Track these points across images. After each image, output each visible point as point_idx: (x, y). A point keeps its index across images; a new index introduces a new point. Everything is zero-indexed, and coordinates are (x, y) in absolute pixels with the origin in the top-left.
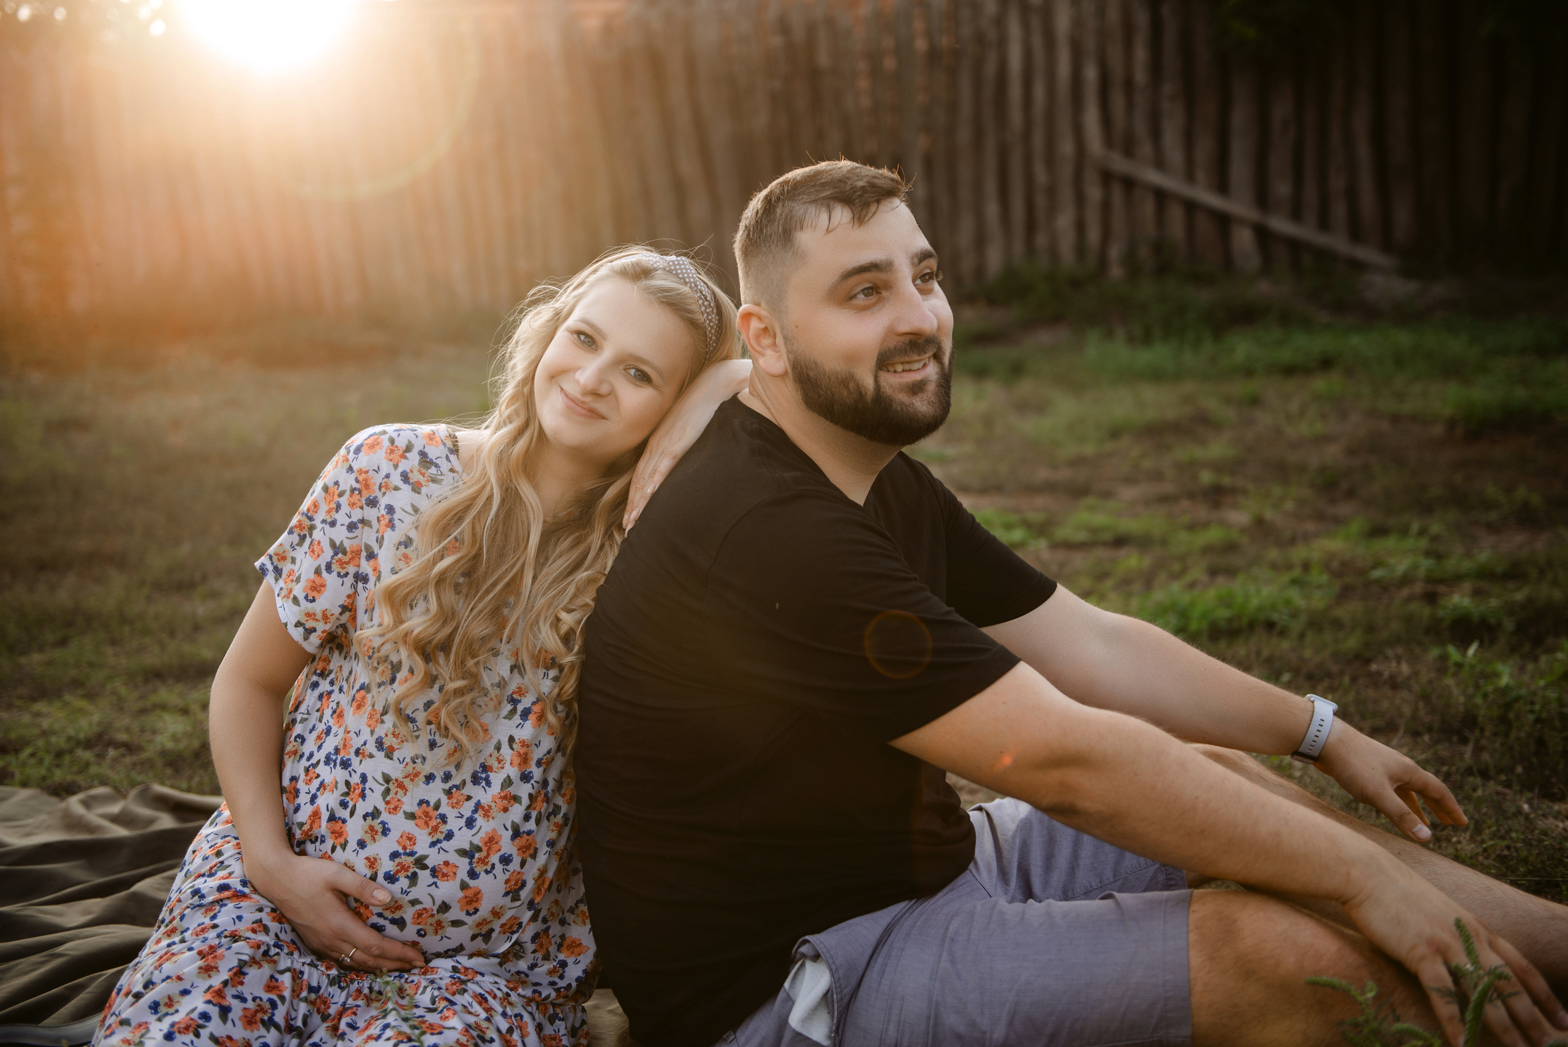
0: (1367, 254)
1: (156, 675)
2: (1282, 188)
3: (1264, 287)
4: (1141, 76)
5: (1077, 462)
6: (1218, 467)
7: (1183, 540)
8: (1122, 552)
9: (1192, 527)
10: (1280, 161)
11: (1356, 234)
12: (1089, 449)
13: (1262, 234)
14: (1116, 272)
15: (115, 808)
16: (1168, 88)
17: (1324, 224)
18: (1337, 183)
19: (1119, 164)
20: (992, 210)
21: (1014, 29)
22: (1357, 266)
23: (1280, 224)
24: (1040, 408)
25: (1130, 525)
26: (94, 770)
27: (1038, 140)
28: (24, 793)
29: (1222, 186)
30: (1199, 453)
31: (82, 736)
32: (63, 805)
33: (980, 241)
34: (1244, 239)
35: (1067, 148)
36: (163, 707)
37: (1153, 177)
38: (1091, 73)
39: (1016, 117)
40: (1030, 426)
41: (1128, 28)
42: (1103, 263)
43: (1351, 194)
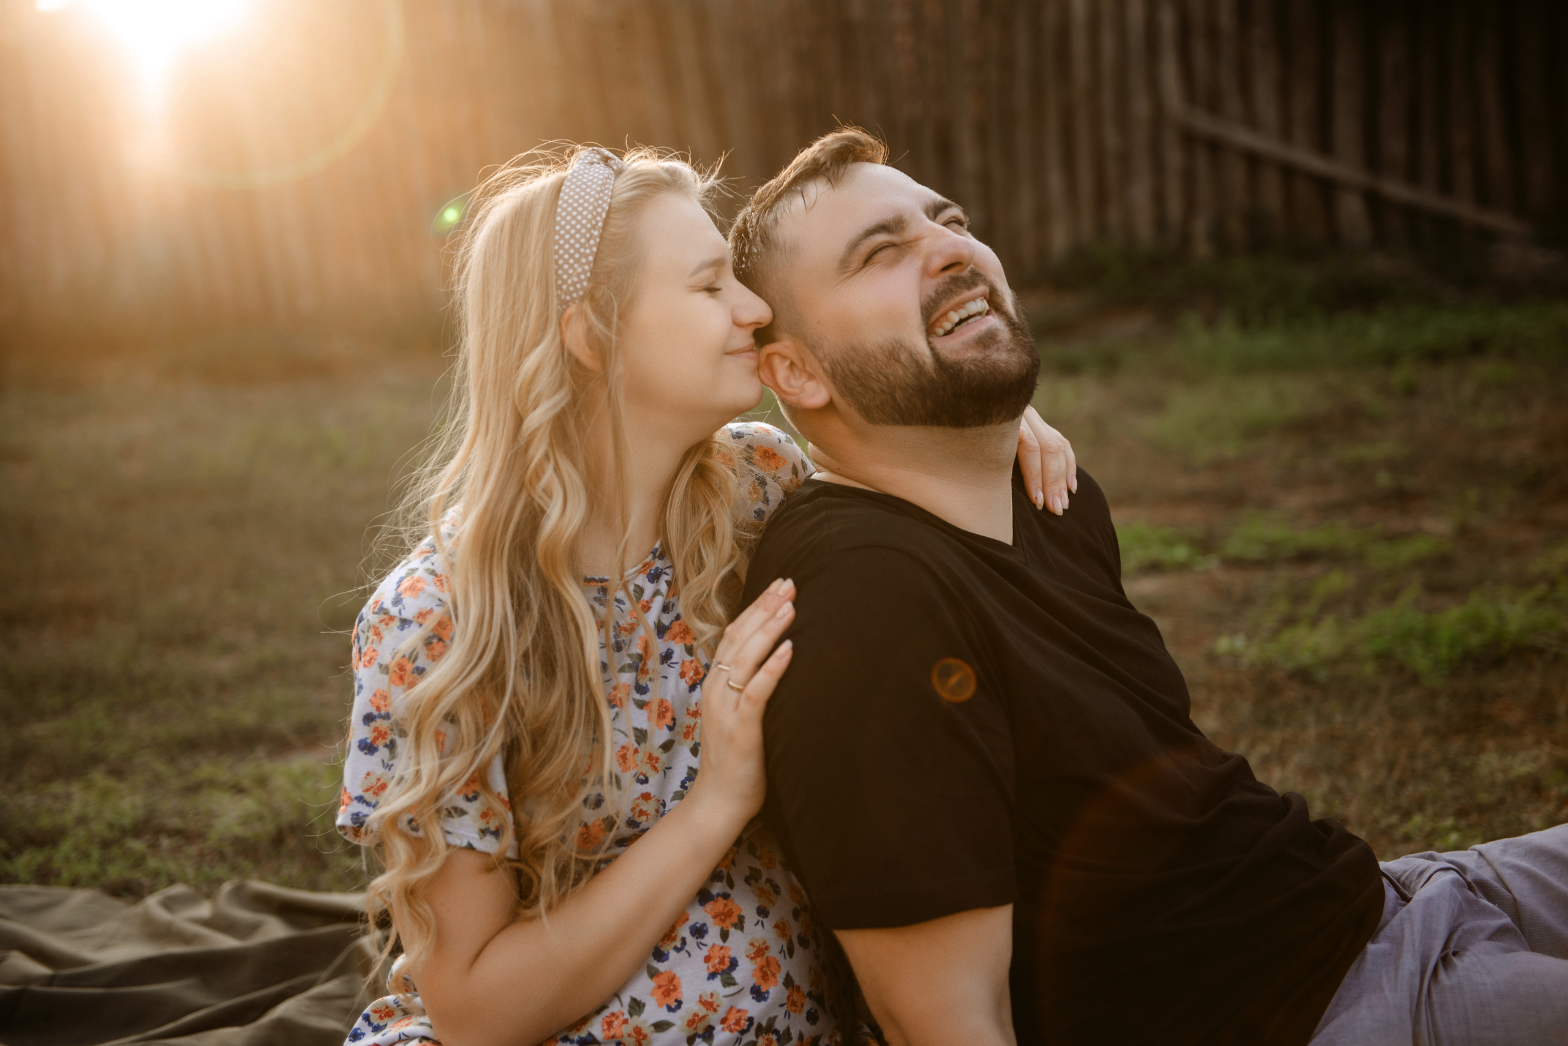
0: (1499, 220)
1: (192, 745)
2: (1395, 147)
3: (1380, 264)
4: (1226, 20)
5: (1219, 466)
6: (1393, 465)
7: (1382, 556)
8: (1314, 570)
9: (1392, 538)
11: (1483, 197)
12: (1230, 450)
13: (1374, 201)
14: (1202, 248)
15: (204, 910)
17: (1446, 186)
19: (1203, 123)
20: (1055, 182)
22: (1487, 236)
23: (1395, 189)
24: (1156, 405)
25: (1310, 537)
26: (152, 863)
27: (1108, 97)
28: (80, 896)
29: (1324, 144)
30: (1362, 451)
31: (127, 821)
32: (139, 909)
33: (1042, 217)
34: (1351, 208)
35: (1141, 106)
36: (212, 783)
37: (1242, 137)
38: (1168, 18)
39: (1081, 72)
40: (1150, 426)
42: (1186, 239)
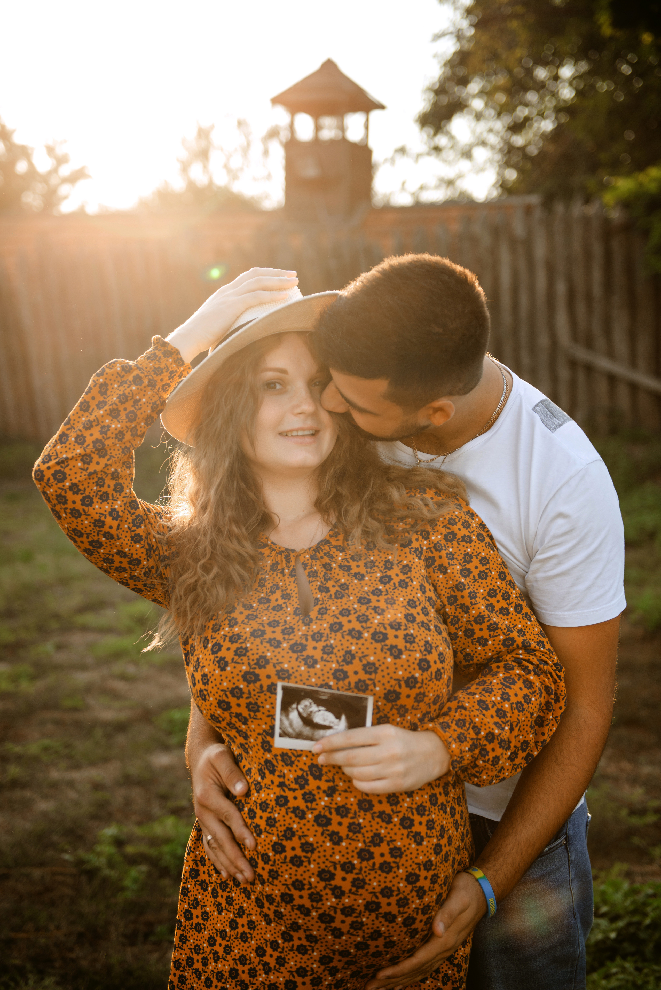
4: (597, 290)
16: (618, 299)
19: (581, 354)
21: (505, 256)
27: (524, 334)
35: (544, 341)
37: (605, 364)
38: (561, 288)
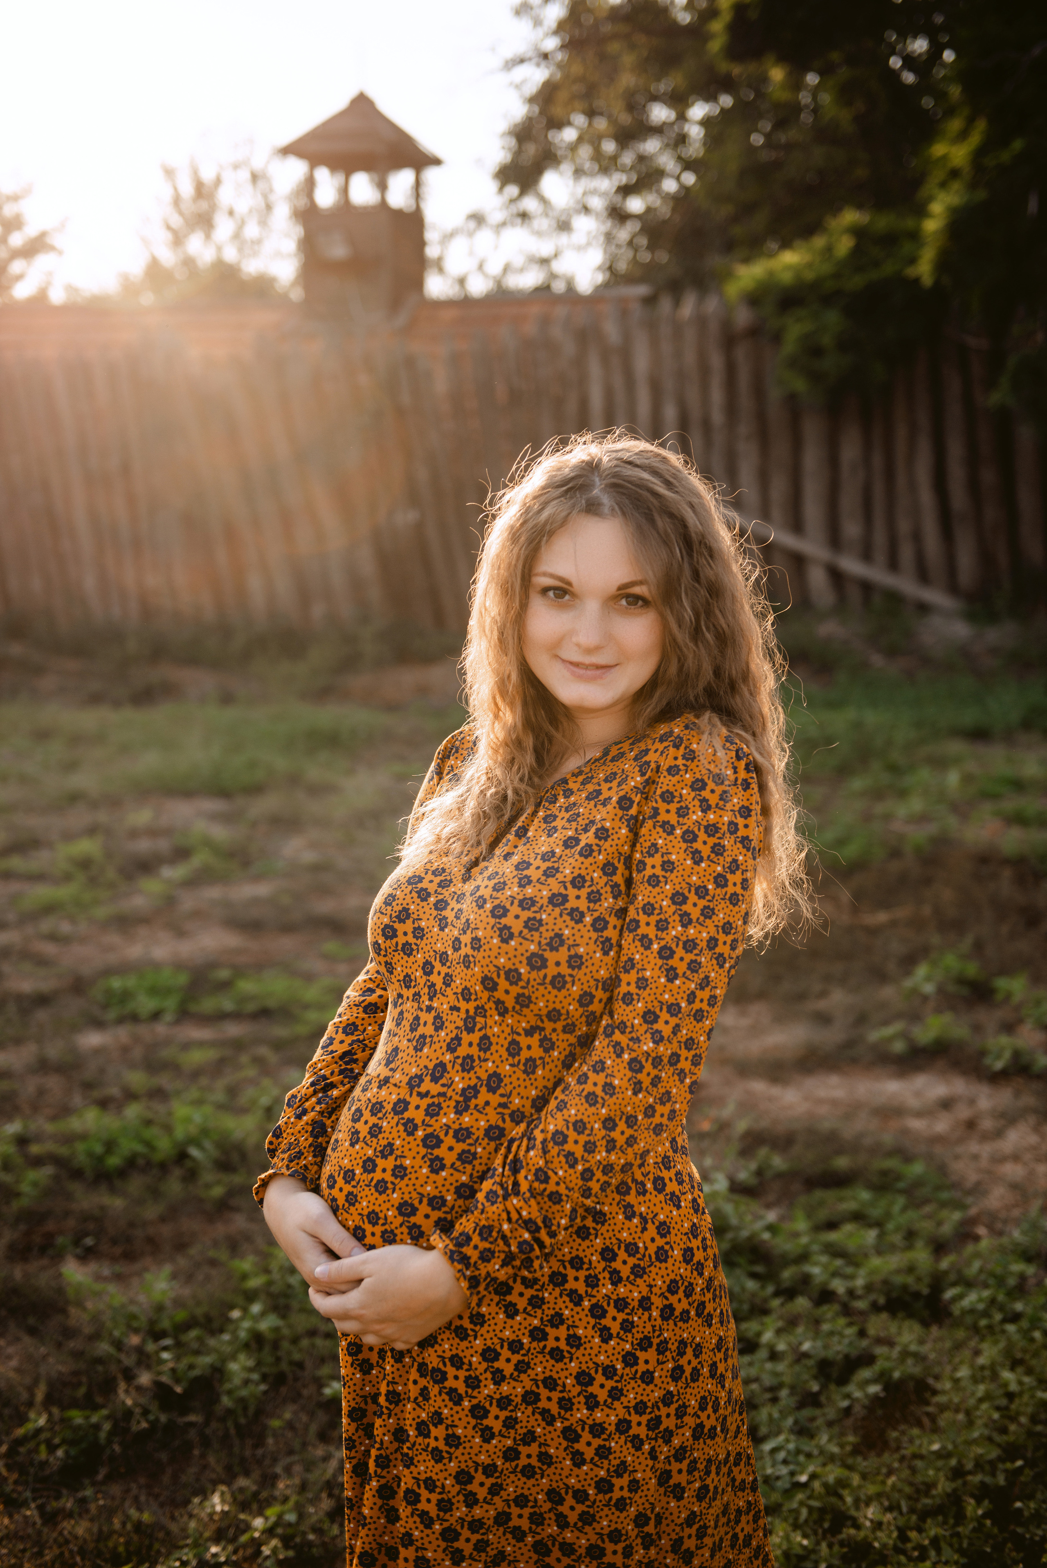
0: (935, 596)
2: (852, 529)
4: (718, 417)
10: (850, 500)
11: (923, 576)
13: (836, 576)
16: (744, 428)
17: (893, 565)
18: (904, 526)
21: (595, 369)
22: (923, 608)
23: (852, 565)
29: (797, 526)
34: (817, 578)
41: (704, 370)
43: (917, 537)
